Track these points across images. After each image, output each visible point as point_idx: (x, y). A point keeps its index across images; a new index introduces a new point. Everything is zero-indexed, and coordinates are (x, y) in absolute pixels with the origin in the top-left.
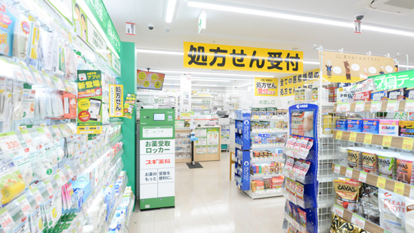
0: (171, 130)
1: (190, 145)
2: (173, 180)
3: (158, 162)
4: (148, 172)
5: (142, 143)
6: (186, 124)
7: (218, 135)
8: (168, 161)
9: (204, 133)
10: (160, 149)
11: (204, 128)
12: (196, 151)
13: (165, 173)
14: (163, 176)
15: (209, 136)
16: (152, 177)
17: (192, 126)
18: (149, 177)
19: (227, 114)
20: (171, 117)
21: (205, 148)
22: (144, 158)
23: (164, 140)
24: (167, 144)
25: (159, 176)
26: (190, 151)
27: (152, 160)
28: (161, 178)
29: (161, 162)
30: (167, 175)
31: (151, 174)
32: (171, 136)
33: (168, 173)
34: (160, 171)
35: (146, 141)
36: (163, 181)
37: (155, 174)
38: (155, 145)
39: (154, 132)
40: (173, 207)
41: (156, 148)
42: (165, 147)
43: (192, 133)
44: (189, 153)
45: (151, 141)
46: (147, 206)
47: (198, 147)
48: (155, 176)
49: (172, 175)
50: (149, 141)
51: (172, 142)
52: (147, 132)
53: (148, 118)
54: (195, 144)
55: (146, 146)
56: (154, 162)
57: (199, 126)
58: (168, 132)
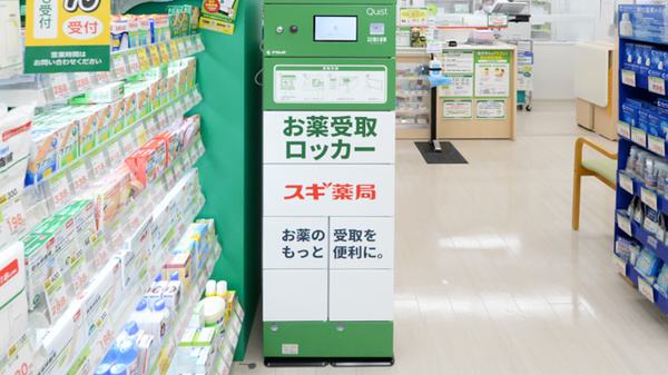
0: (381, 77)
1: (427, 95)
2: (389, 260)
3: (329, 192)
4: (294, 227)
5: (272, 123)
6: (416, 39)
7: (507, 69)
8: (367, 192)
9: (465, 63)
10: (340, 145)
11: (466, 52)
12: (444, 110)
13: (355, 235)
14: (348, 244)
15: (480, 71)
16: (309, 245)
17: (434, 45)
18: (295, 246)
19: (523, 12)
20: (381, 29)
21: (468, 105)
22: (277, 174)
23: (353, 115)
24: (367, 127)
25: (334, 245)
26: (425, 109)
27: (306, 183)
28: (340, 253)
29: (342, 192)
30: (364, 243)
31: (303, 235)
32: (382, 98)
33: (370, 234)
34: (337, 225)
35: (286, 115)
36: (347, 261)
37: (319, 235)
38: (317, 128)
39: (318, 84)
40: (390, 360)
41: (321, 140)
42: (356, 140)
43: (432, 64)
44: (424, 116)
45: (303, 115)
46: (290, 349)
47: (449, 100)
48: (318, 244)
49: (384, 242)
50: (296, 115)
51: (386, 122)
52: (289, 85)
53: (293, 30)
54: (440, 93)
55: (287, 132)
56: (316, 192)
57: (452, 44)
58: (368, 85)
